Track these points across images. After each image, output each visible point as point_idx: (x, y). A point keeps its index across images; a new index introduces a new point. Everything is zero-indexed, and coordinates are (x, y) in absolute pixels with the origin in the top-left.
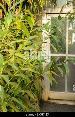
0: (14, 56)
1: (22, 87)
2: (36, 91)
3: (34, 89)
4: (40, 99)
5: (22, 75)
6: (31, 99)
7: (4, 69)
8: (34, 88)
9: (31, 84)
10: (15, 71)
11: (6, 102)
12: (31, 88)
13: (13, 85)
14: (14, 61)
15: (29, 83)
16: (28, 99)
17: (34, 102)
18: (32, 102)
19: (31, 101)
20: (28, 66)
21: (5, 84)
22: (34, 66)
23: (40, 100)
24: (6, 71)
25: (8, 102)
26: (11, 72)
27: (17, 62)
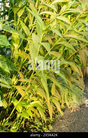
0: (57, 19)
1: (65, 58)
2: (80, 64)
3: (78, 62)
4: (85, 73)
5: (65, 43)
6: (74, 74)
7: (44, 36)
8: (78, 60)
9: (74, 56)
10: (56, 39)
11: (46, 75)
12: (75, 60)
13: (54, 55)
14: (55, 26)
15: (73, 54)
16: (71, 72)
17: (78, 77)
18: (76, 77)
19: (74, 76)
20: (73, 32)
21: (45, 54)
22: (80, 33)
23: (85, 75)
24: (46, 39)
25: (48, 74)
26: (52, 39)
27: (60, 27)
